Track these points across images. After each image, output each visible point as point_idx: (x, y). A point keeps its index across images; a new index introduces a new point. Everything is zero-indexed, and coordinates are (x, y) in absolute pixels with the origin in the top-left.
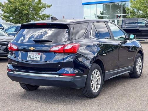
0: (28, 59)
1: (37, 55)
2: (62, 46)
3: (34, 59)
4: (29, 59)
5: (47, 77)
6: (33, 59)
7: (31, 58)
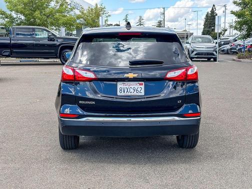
0: (119, 94)
1: (136, 87)
2: (183, 70)
3: (132, 94)
4: (123, 94)
5: (160, 122)
6: (129, 94)
7: (126, 92)
